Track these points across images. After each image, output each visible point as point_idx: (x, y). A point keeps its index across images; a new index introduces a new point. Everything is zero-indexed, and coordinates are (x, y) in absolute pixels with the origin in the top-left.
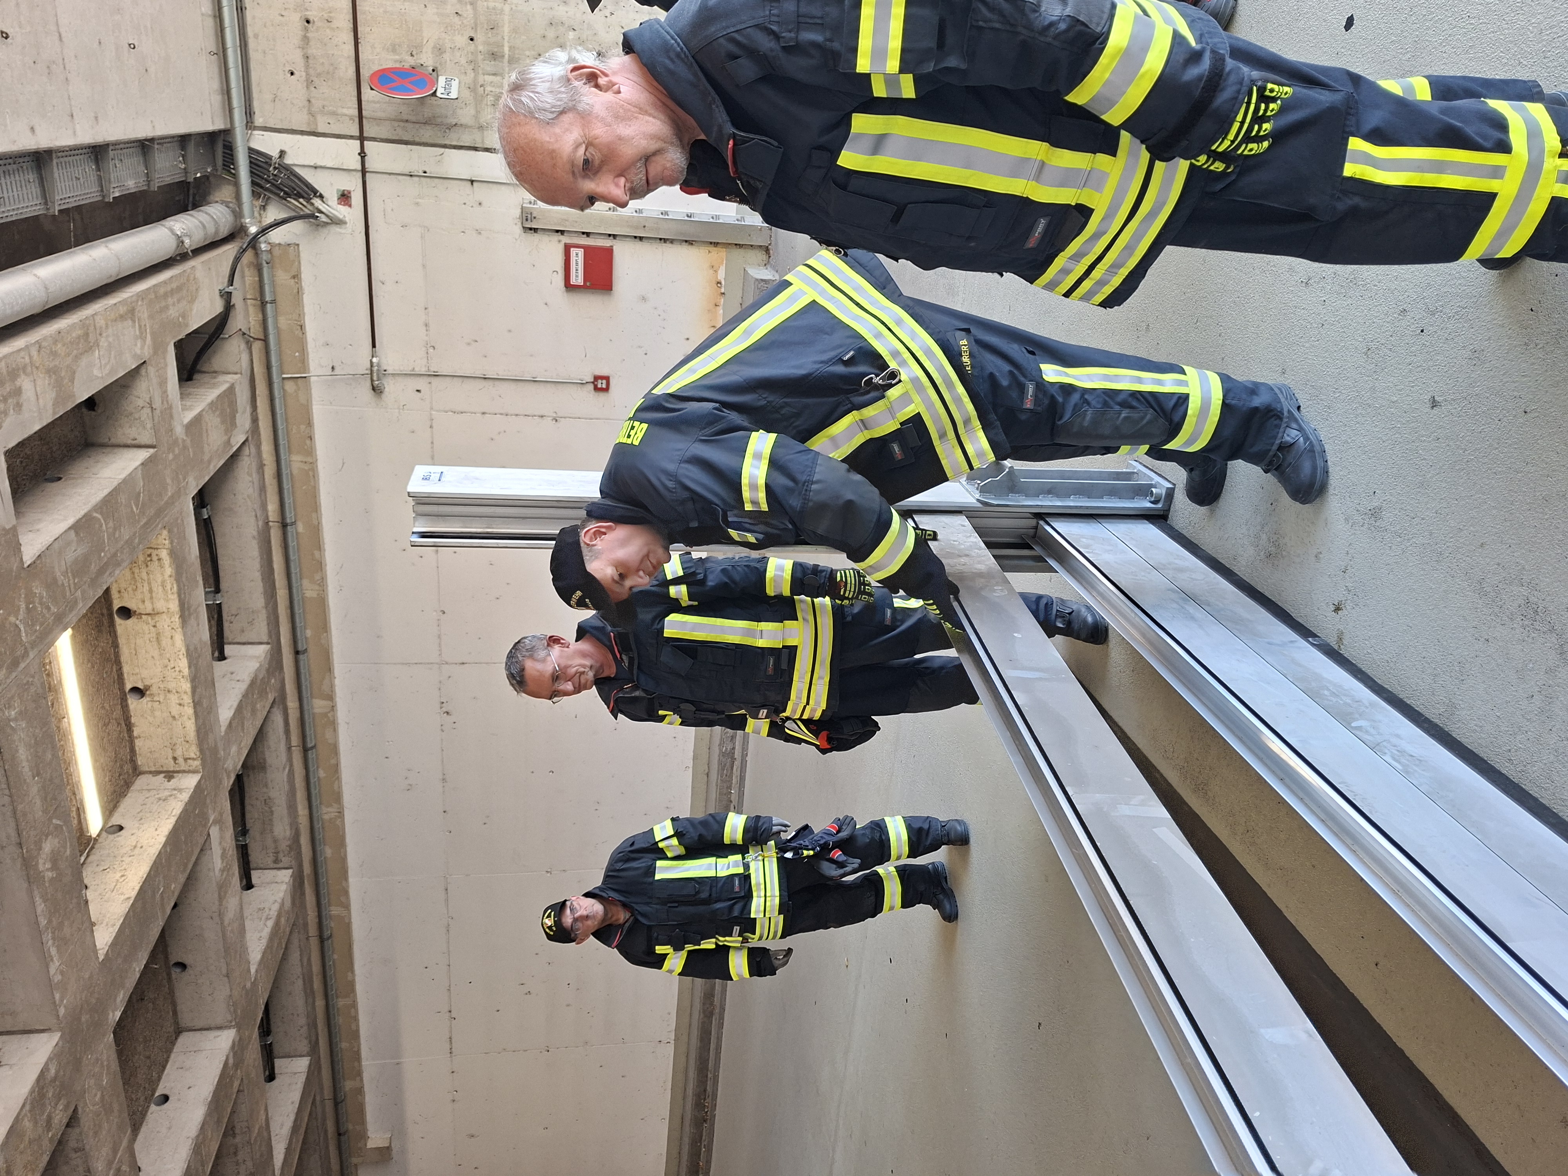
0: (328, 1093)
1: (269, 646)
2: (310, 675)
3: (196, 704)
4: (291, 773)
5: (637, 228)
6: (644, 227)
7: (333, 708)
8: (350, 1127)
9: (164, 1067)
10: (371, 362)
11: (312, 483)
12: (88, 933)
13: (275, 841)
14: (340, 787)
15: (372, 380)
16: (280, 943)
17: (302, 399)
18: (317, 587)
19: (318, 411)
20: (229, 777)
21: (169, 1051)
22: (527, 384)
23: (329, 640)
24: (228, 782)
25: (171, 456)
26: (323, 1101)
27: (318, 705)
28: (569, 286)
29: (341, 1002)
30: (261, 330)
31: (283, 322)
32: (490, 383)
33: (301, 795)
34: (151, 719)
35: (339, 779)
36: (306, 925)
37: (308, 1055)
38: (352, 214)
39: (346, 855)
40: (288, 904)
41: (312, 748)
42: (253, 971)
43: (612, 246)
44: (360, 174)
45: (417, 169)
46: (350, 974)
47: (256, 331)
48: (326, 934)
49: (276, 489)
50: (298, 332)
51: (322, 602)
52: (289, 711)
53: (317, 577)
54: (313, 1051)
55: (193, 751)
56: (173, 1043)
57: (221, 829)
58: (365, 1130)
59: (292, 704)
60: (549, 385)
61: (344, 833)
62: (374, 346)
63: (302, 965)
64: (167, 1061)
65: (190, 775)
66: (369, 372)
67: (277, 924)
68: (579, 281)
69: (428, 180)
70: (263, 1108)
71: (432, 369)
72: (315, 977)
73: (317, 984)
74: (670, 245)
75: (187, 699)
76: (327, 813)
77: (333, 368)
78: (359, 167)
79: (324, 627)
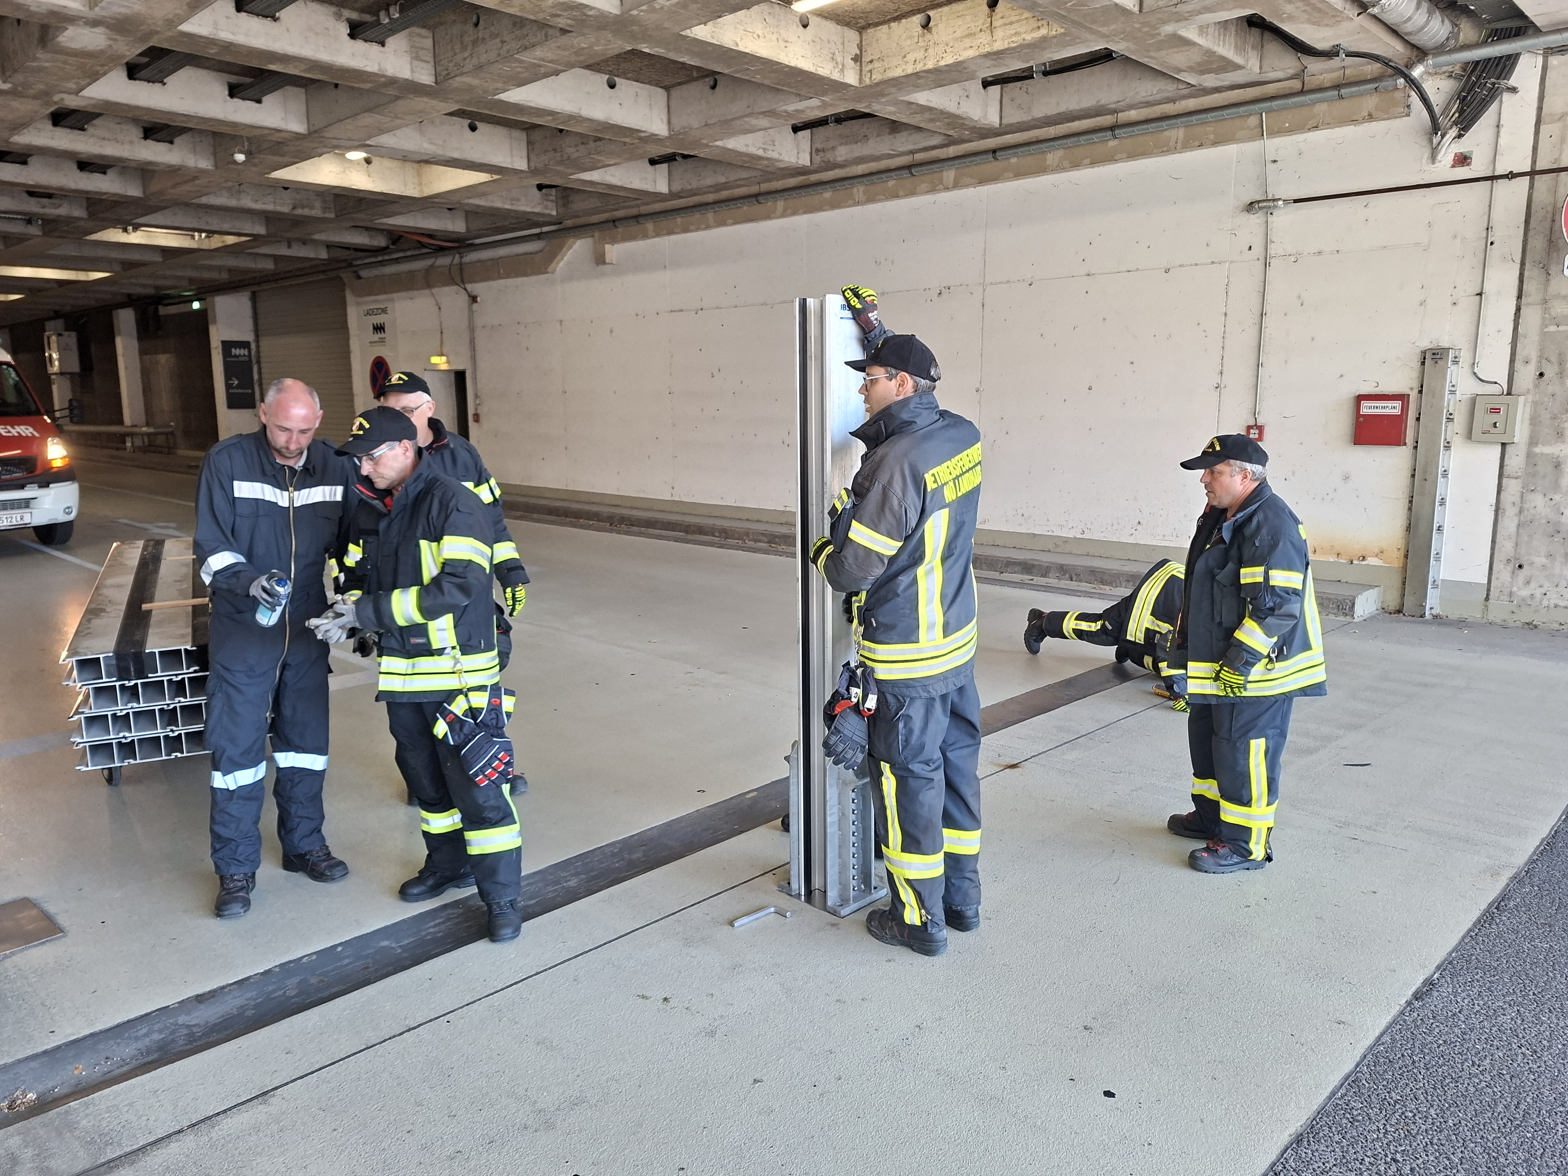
0: (644, 209)
1: (998, 126)
2: (975, 165)
3: (916, 75)
4: (889, 156)
5: (1425, 472)
6: (1426, 480)
7: (947, 189)
8: (620, 230)
9: (637, 81)
10: (1280, 199)
11: (1155, 151)
12: (697, 21)
13: (833, 148)
14: (880, 200)
15: (1259, 202)
16: (747, 162)
17: (1240, 134)
18: (1056, 164)
19: (1231, 150)
20: (865, 107)
21: (649, 83)
22: (1256, 357)
23: (1009, 179)
24: (862, 107)
25: (1137, 26)
26: (638, 206)
27: (949, 175)
28: (1360, 398)
29: (710, 215)
30: (1313, 86)
31: (1321, 108)
32: (1257, 320)
33: (874, 166)
34: (904, 37)
35: (887, 199)
36: (770, 180)
37: (670, 191)
38: (1444, 169)
39: (824, 210)
40: (781, 165)
41: (911, 173)
42: (718, 143)
43: (1405, 444)
44: (1490, 174)
45: (1496, 235)
46: (731, 221)
47: (1312, 82)
48: (761, 199)
49: (1150, 117)
50: (1312, 123)
51: (1043, 170)
52: (945, 149)
53: (1066, 163)
54: (673, 195)
55: (877, 77)
56: (657, 85)
57: (819, 107)
58: (617, 242)
59: (952, 151)
60: (1254, 379)
61: (844, 207)
62: (1296, 201)
63: (736, 181)
64: (642, 83)
65: (858, 77)
66: (1270, 197)
67: (761, 158)
68: (1365, 410)
69: (1484, 247)
70: (617, 161)
71: (1272, 261)
72: (730, 191)
73: (724, 194)
74: (1407, 507)
75: (919, 67)
76: (859, 191)
77: (1275, 161)
78: (1498, 173)
79: (1019, 174)
